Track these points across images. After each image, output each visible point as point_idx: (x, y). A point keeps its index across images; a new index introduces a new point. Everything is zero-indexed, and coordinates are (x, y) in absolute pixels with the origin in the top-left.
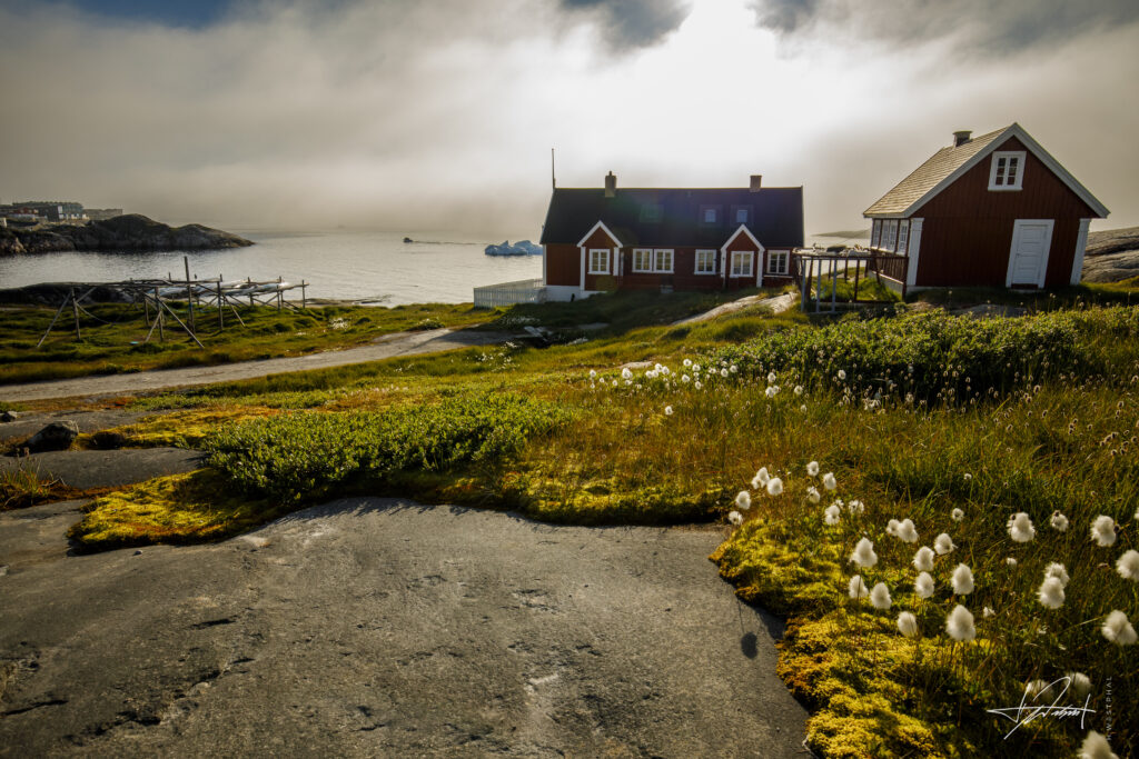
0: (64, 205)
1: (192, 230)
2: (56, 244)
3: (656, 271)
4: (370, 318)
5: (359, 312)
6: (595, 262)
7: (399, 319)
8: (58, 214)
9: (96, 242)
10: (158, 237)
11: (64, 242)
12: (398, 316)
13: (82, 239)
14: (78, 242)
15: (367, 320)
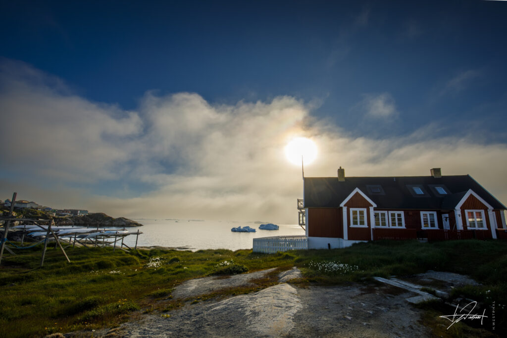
0: (81, 211)
1: (121, 219)
2: (68, 223)
3: (391, 227)
4: (180, 258)
5: (173, 253)
6: (355, 218)
7: (201, 260)
8: (77, 213)
9: (83, 222)
10: (107, 222)
11: (72, 222)
12: (200, 257)
13: (78, 221)
14: (77, 222)
15: (177, 260)
